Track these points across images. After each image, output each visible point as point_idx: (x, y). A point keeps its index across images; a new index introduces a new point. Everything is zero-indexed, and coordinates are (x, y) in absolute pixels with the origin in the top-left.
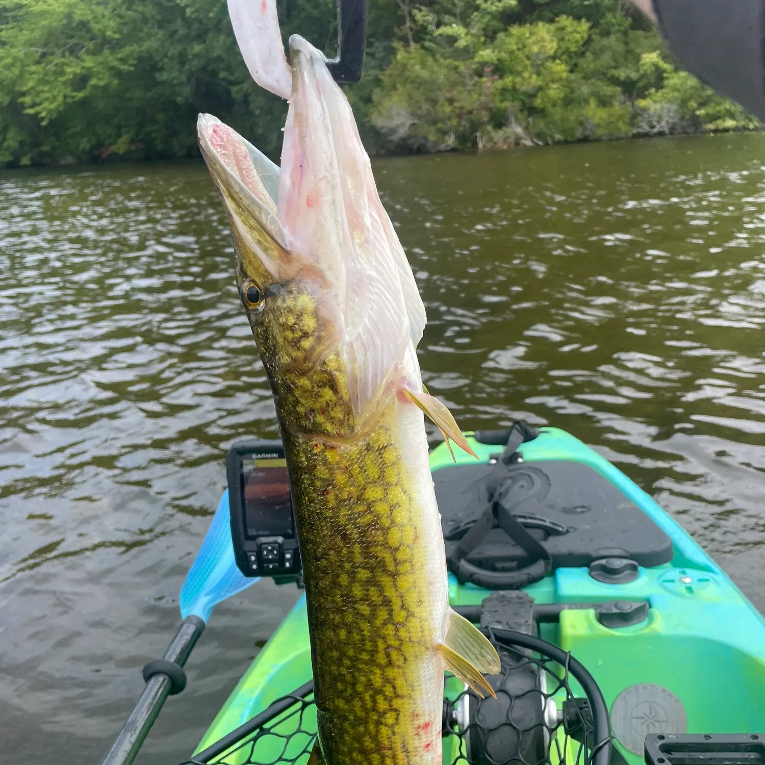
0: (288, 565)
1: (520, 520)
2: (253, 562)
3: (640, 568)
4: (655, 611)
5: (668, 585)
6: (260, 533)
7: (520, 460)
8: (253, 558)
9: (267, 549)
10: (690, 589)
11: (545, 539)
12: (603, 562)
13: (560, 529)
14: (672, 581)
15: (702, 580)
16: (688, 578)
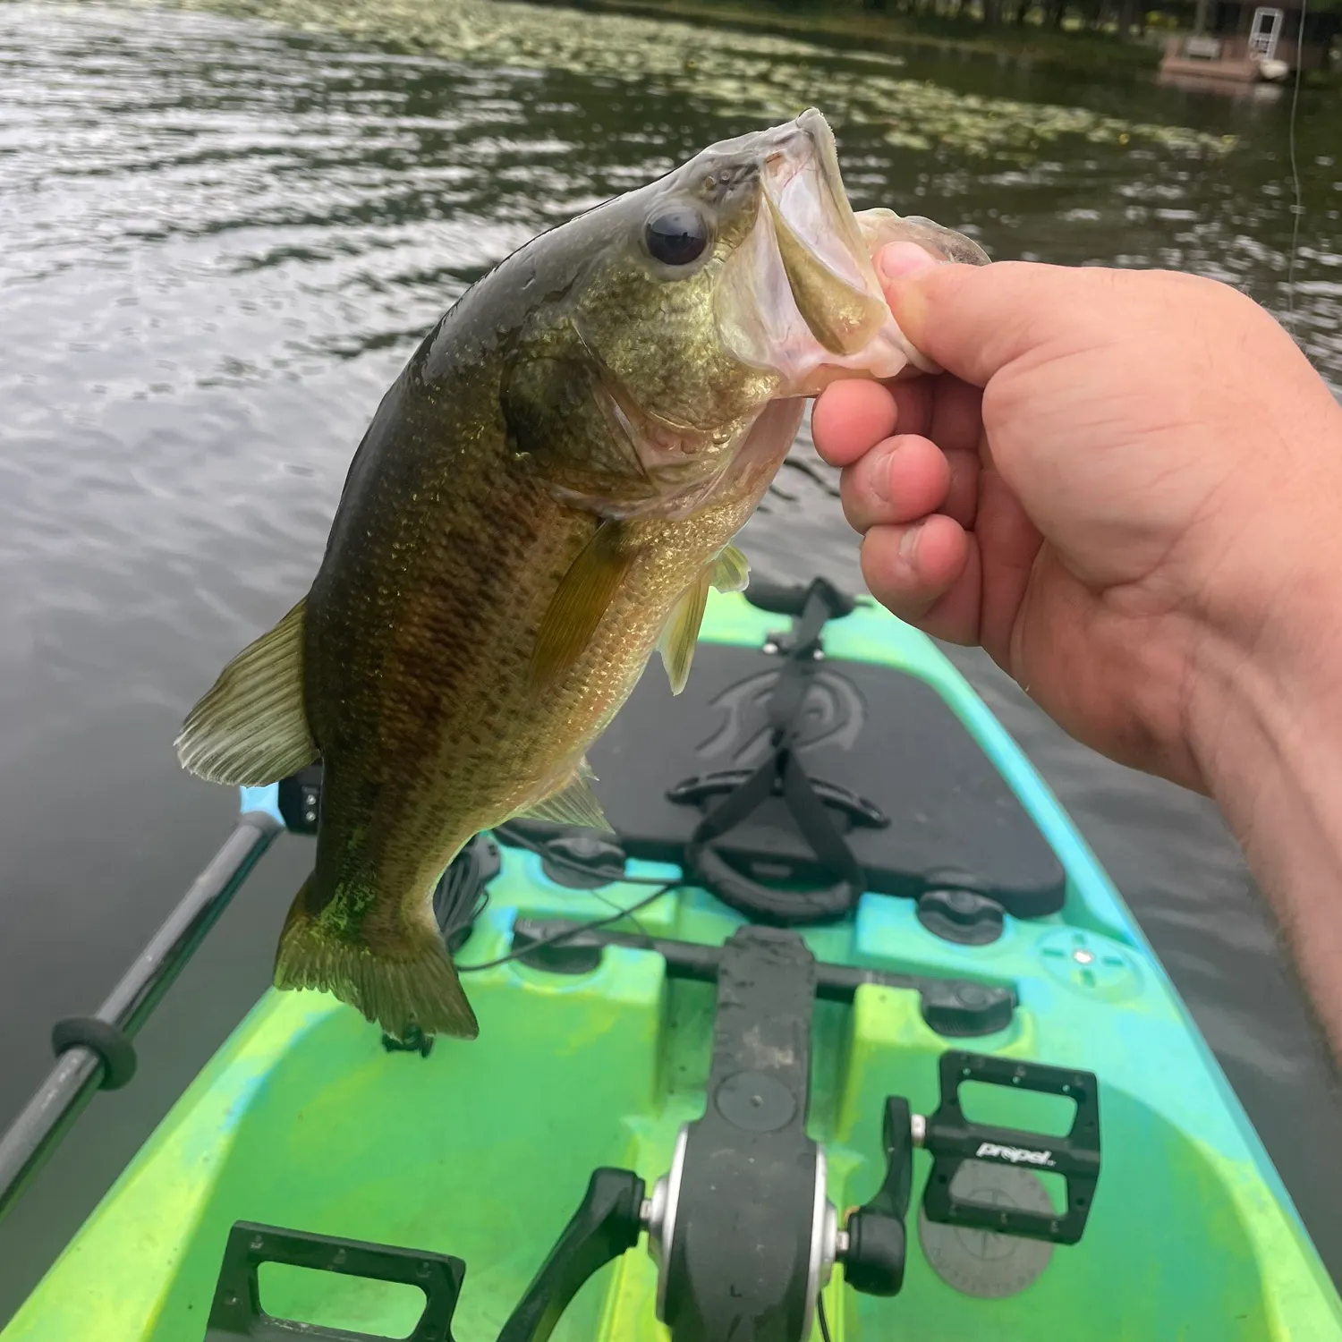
1: (819, 790)
2: (310, 808)
3: (1009, 920)
4: (1023, 1013)
5: (1051, 960)
7: (818, 655)
8: (311, 800)
10: (1088, 976)
11: (849, 830)
12: (943, 896)
13: (875, 815)
14: (1059, 954)
15: (1110, 962)
16: (1085, 952)
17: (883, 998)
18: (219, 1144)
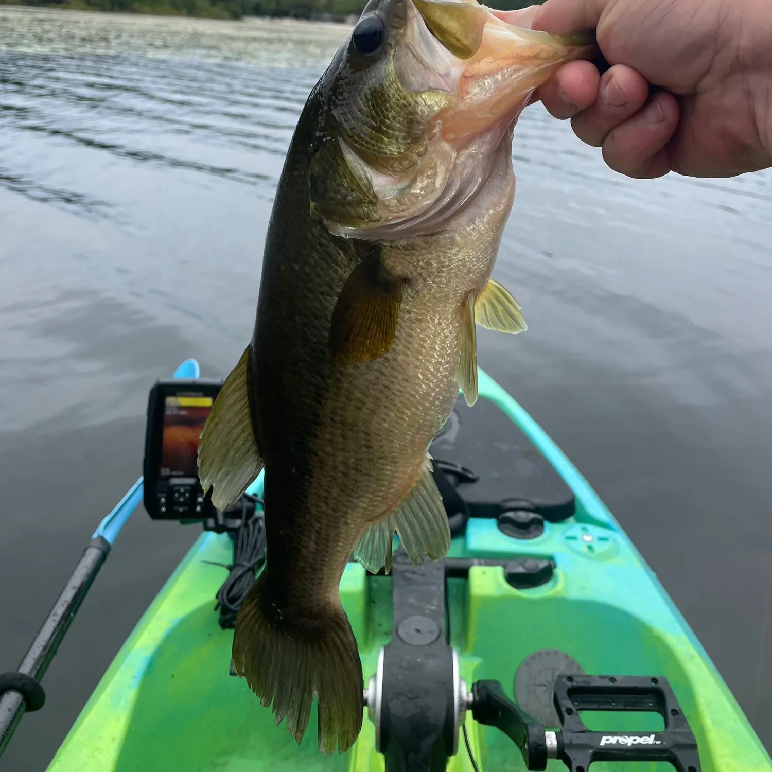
0: (198, 508)
2: (163, 505)
3: (547, 524)
4: (558, 571)
5: (571, 542)
6: (174, 473)
8: (163, 500)
9: (178, 491)
10: (590, 548)
11: (457, 485)
12: (510, 514)
13: (470, 476)
14: (574, 538)
15: (602, 539)
16: (588, 535)
17: (484, 573)
18: (131, 695)
